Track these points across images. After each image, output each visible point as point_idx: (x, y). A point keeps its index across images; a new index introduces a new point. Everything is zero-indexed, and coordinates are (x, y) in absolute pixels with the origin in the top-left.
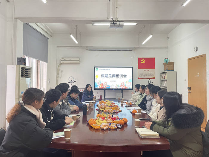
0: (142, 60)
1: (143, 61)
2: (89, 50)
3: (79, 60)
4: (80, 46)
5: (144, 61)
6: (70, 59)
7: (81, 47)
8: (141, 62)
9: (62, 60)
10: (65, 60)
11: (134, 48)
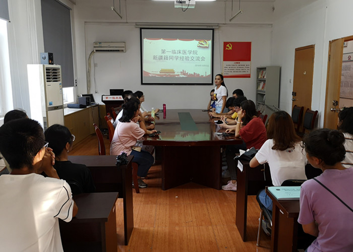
0: (228, 45)
3: (124, 46)
4: (125, 21)
6: (109, 44)
7: (127, 23)
9: (95, 47)
10: (101, 47)
11: (217, 25)
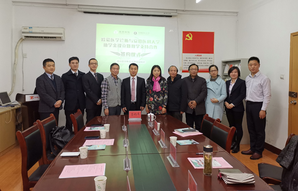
0: (188, 35)
1: (189, 37)
2: (85, 12)
3: (62, 32)
4: (65, 3)
5: (191, 36)
7: (66, 5)
8: (186, 39)
9: (23, 33)
10: (32, 33)
11: (175, 11)
